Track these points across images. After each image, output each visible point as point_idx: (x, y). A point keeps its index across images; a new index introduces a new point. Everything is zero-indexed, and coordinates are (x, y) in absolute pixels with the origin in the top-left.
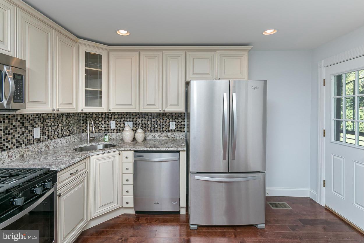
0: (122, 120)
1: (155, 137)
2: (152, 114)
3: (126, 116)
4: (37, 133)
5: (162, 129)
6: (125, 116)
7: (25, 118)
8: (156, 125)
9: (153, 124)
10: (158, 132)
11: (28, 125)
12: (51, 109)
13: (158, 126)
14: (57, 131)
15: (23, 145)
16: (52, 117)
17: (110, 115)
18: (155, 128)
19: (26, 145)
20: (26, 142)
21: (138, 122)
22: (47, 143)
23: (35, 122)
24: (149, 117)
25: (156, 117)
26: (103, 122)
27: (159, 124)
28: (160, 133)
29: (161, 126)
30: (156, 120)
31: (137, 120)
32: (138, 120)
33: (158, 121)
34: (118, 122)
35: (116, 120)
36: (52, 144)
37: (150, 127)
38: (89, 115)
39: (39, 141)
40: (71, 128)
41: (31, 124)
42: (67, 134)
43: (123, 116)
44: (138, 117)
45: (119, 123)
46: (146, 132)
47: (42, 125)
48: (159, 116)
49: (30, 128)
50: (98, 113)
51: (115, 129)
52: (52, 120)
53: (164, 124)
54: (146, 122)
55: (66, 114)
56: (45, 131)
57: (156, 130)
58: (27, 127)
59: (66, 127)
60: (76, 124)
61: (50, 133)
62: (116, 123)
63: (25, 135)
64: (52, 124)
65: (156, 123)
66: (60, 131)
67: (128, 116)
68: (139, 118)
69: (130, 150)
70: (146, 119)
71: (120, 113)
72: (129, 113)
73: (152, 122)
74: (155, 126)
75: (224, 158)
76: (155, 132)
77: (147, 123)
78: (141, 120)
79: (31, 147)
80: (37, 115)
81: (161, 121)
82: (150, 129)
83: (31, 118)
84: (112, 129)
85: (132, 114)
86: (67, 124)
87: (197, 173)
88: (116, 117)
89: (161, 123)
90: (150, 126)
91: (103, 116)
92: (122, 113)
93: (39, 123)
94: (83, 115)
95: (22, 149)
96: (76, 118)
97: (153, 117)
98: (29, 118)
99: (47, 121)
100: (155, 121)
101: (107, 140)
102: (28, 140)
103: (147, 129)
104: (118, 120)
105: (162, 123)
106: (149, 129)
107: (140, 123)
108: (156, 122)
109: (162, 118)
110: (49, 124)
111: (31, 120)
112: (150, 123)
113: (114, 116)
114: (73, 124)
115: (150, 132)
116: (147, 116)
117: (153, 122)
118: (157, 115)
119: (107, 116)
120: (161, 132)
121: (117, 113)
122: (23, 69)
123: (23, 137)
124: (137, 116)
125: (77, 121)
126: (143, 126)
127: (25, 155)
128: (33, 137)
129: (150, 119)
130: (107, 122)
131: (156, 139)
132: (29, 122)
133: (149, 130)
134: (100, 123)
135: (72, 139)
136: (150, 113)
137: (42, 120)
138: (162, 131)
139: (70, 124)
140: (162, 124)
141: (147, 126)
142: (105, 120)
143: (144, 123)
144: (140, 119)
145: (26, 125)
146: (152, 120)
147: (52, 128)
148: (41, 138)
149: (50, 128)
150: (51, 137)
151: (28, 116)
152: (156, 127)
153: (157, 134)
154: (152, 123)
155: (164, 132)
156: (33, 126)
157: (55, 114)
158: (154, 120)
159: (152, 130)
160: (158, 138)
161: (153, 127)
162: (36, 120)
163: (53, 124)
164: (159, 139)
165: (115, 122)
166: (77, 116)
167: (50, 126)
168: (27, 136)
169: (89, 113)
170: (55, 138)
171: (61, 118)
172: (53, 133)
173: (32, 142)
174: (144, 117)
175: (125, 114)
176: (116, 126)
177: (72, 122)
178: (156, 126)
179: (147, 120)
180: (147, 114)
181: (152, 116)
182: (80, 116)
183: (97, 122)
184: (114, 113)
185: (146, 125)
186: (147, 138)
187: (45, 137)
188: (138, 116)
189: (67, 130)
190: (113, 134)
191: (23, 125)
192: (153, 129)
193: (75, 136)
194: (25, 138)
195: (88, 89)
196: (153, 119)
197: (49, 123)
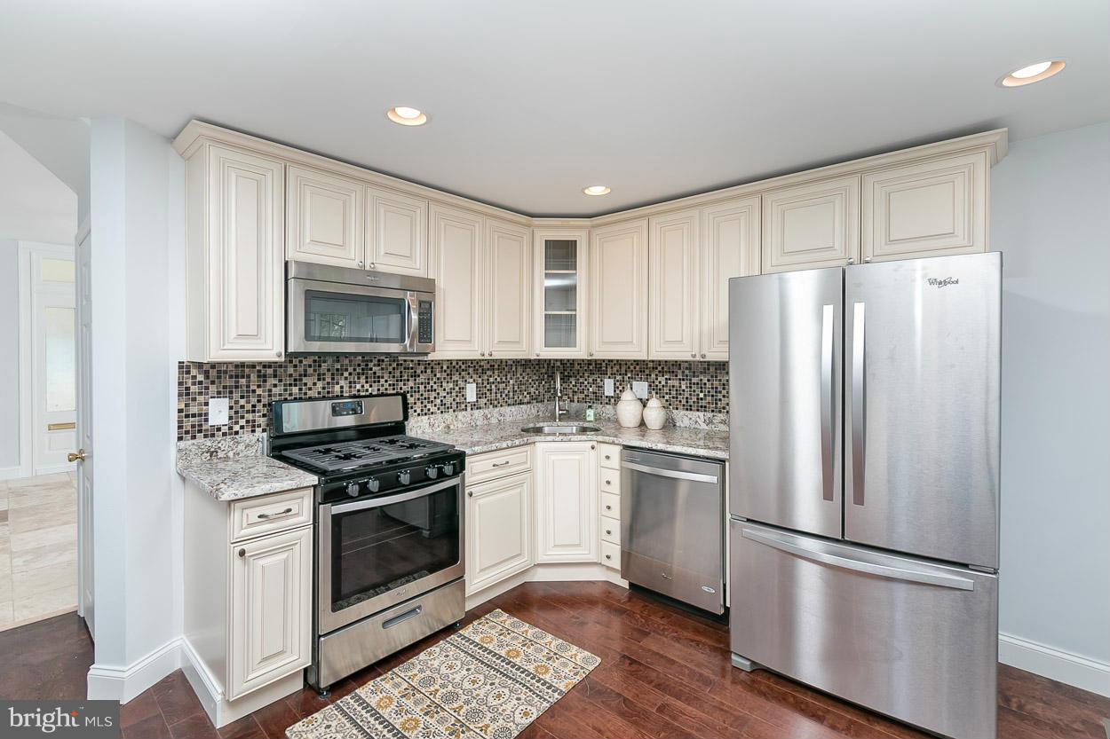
0: (626, 378)
1: (697, 422)
2: (690, 365)
3: (635, 368)
4: (471, 393)
5: (716, 404)
6: (632, 367)
7: (454, 367)
8: (701, 392)
9: (694, 391)
10: (705, 411)
11: (457, 379)
12: (480, 352)
13: (705, 395)
14: (506, 392)
15: (451, 410)
16: (496, 367)
17: (604, 364)
18: (698, 399)
19: (454, 411)
20: (454, 406)
21: (660, 382)
22: (486, 411)
23: (469, 374)
24: (683, 372)
25: (701, 373)
26: (591, 380)
27: (709, 392)
28: (710, 415)
29: (713, 396)
30: (701, 380)
31: (657, 379)
32: (659, 379)
33: (705, 384)
34: (618, 381)
35: (615, 378)
36: (496, 415)
37: (687, 398)
38: (568, 365)
39: (475, 406)
40: (532, 390)
41: (463, 377)
42: (526, 400)
43: (629, 368)
44: (660, 372)
45: (621, 385)
46: (677, 409)
47: (480, 381)
48: (709, 369)
49: (461, 384)
50: (583, 360)
51: (612, 397)
52: (496, 372)
53: (720, 392)
54: (676, 383)
55: (523, 363)
56: (485, 390)
57: (701, 407)
58: (457, 381)
59: (523, 387)
60: (543, 383)
61: (494, 395)
62: (615, 384)
63: (454, 394)
64: (496, 379)
65: (701, 388)
66: (511, 394)
67: (638, 367)
68: (662, 373)
69: (613, 443)
70: (676, 376)
71: (623, 360)
72: (641, 361)
73: (690, 384)
74: (698, 395)
75: (828, 495)
76: (698, 410)
77: (680, 387)
78: (666, 379)
79: (460, 415)
80: (472, 363)
81: (712, 384)
82: (687, 402)
83: (463, 367)
84: (607, 397)
85: (647, 364)
86: (524, 381)
87: (748, 520)
88: (615, 369)
89: (712, 388)
90: (687, 395)
91: (591, 367)
92: (626, 360)
93: (474, 376)
94: (559, 364)
95: (449, 416)
96: (544, 371)
97: (694, 372)
98: (460, 367)
99: (489, 373)
100: (698, 384)
101: (592, 418)
102: (457, 403)
103: (680, 401)
104: (618, 378)
105: (716, 388)
106: (684, 402)
107: (663, 386)
108: (702, 386)
109: (716, 377)
110: (491, 380)
111: (463, 370)
112: (687, 387)
113: (612, 368)
114: (537, 383)
115: (687, 409)
116: (680, 369)
117: (694, 384)
118: (704, 369)
119: (598, 367)
120: (713, 411)
121: (618, 361)
122: (432, 292)
123: (451, 397)
124: (657, 368)
125: (546, 376)
126: (670, 394)
127: (452, 427)
128: (465, 399)
129: (687, 376)
130: (599, 380)
131: (699, 427)
132: (460, 374)
133: (684, 405)
134: (586, 382)
135: (533, 411)
136: (686, 362)
137: (480, 371)
138: (716, 408)
139: (530, 380)
140: (716, 392)
141: (680, 394)
142: (595, 376)
143: (673, 386)
144: (663, 376)
145: (454, 378)
146: (691, 380)
147: (496, 386)
148: (477, 401)
149: (493, 387)
150: (496, 402)
151: (457, 364)
152: (702, 399)
153: (701, 414)
154: (691, 387)
155: (720, 412)
156: (466, 381)
157: (501, 362)
158: (695, 380)
159: (691, 406)
160: (704, 426)
161: (694, 399)
162: (471, 370)
163: (499, 379)
164: (706, 428)
165: (612, 380)
166: (546, 366)
167: (493, 383)
168: (457, 396)
169: (568, 360)
170: (501, 406)
171: (514, 369)
172: (499, 395)
173: (463, 406)
174: (673, 372)
175: (632, 364)
176: (615, 391)
177: (535, 377)
178: (701, 395)
179: (680, 379)
180: (680, 365)
181: (690, 369)
182: (553, 367)
183: (581, 380)
184: (612, 361)
185: (677, 390)
186: (678, 424)
187: (485, 400)
188: (660, 368)
189: (525, 393)
190: (608, 406)
191: (451, 378)
192: (694, 402)
193: (540, 405)
194: (454, 400)
195: (550, 313)
196: (694, 377)
197: (491, 376)
